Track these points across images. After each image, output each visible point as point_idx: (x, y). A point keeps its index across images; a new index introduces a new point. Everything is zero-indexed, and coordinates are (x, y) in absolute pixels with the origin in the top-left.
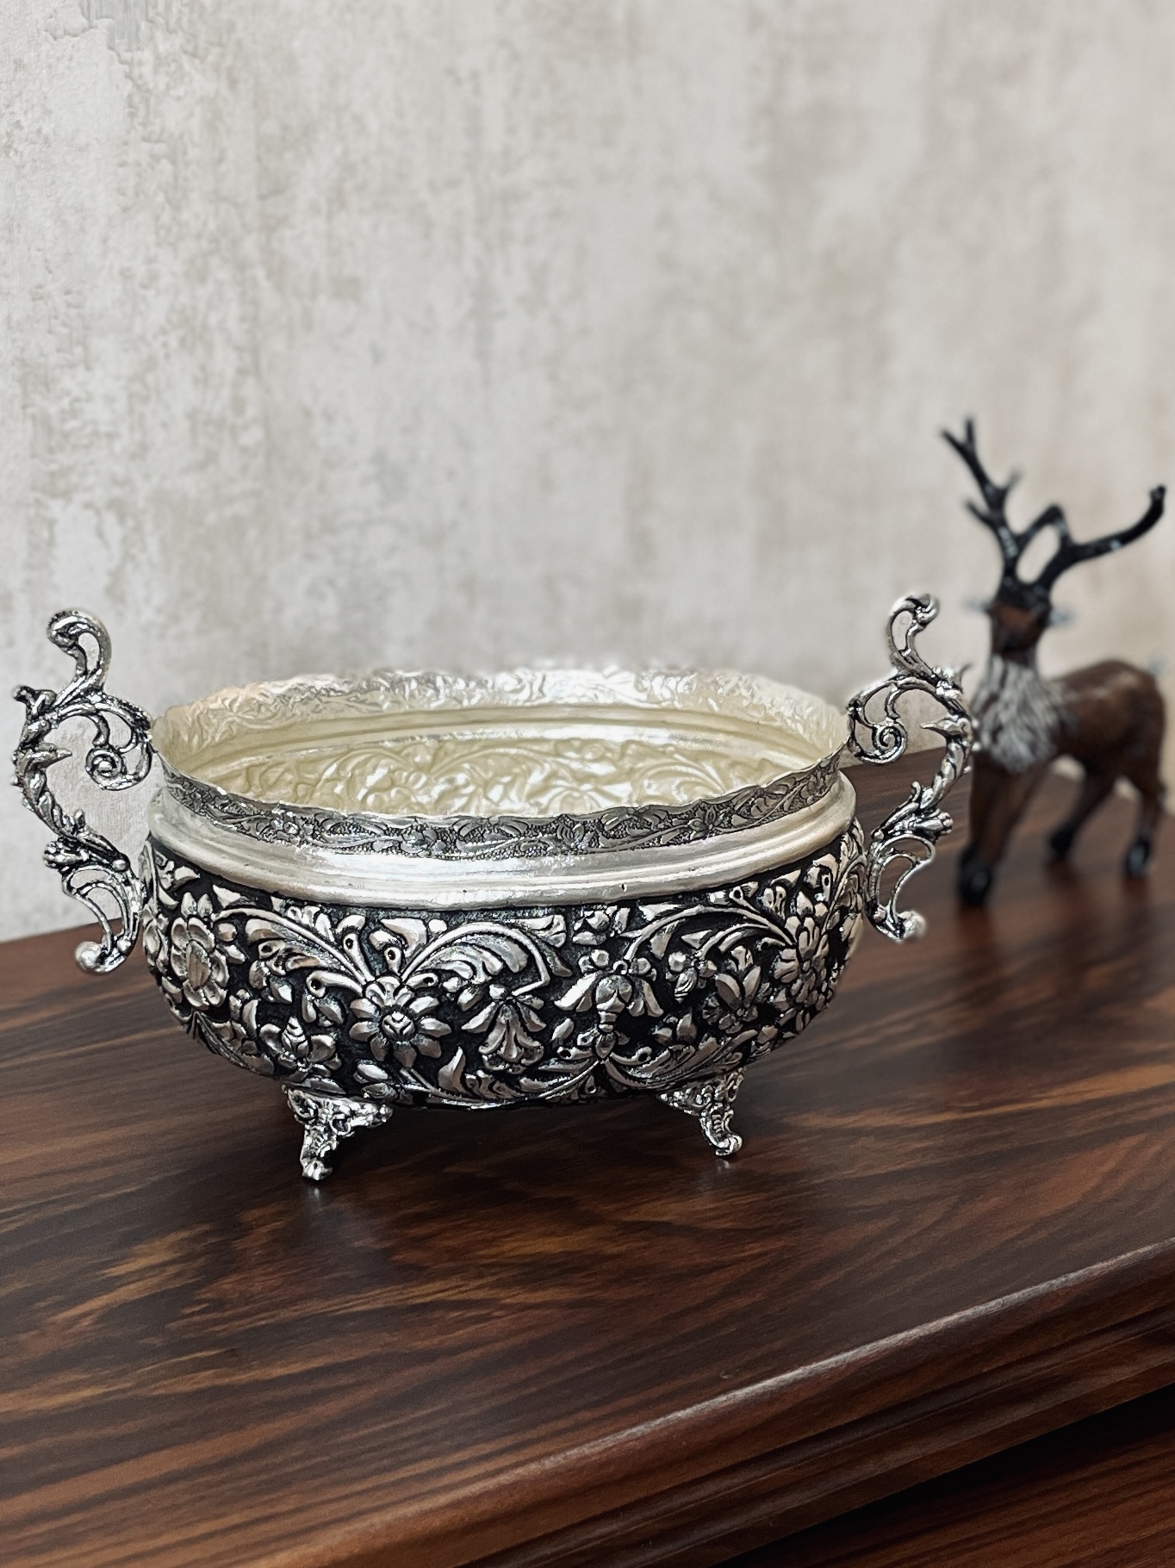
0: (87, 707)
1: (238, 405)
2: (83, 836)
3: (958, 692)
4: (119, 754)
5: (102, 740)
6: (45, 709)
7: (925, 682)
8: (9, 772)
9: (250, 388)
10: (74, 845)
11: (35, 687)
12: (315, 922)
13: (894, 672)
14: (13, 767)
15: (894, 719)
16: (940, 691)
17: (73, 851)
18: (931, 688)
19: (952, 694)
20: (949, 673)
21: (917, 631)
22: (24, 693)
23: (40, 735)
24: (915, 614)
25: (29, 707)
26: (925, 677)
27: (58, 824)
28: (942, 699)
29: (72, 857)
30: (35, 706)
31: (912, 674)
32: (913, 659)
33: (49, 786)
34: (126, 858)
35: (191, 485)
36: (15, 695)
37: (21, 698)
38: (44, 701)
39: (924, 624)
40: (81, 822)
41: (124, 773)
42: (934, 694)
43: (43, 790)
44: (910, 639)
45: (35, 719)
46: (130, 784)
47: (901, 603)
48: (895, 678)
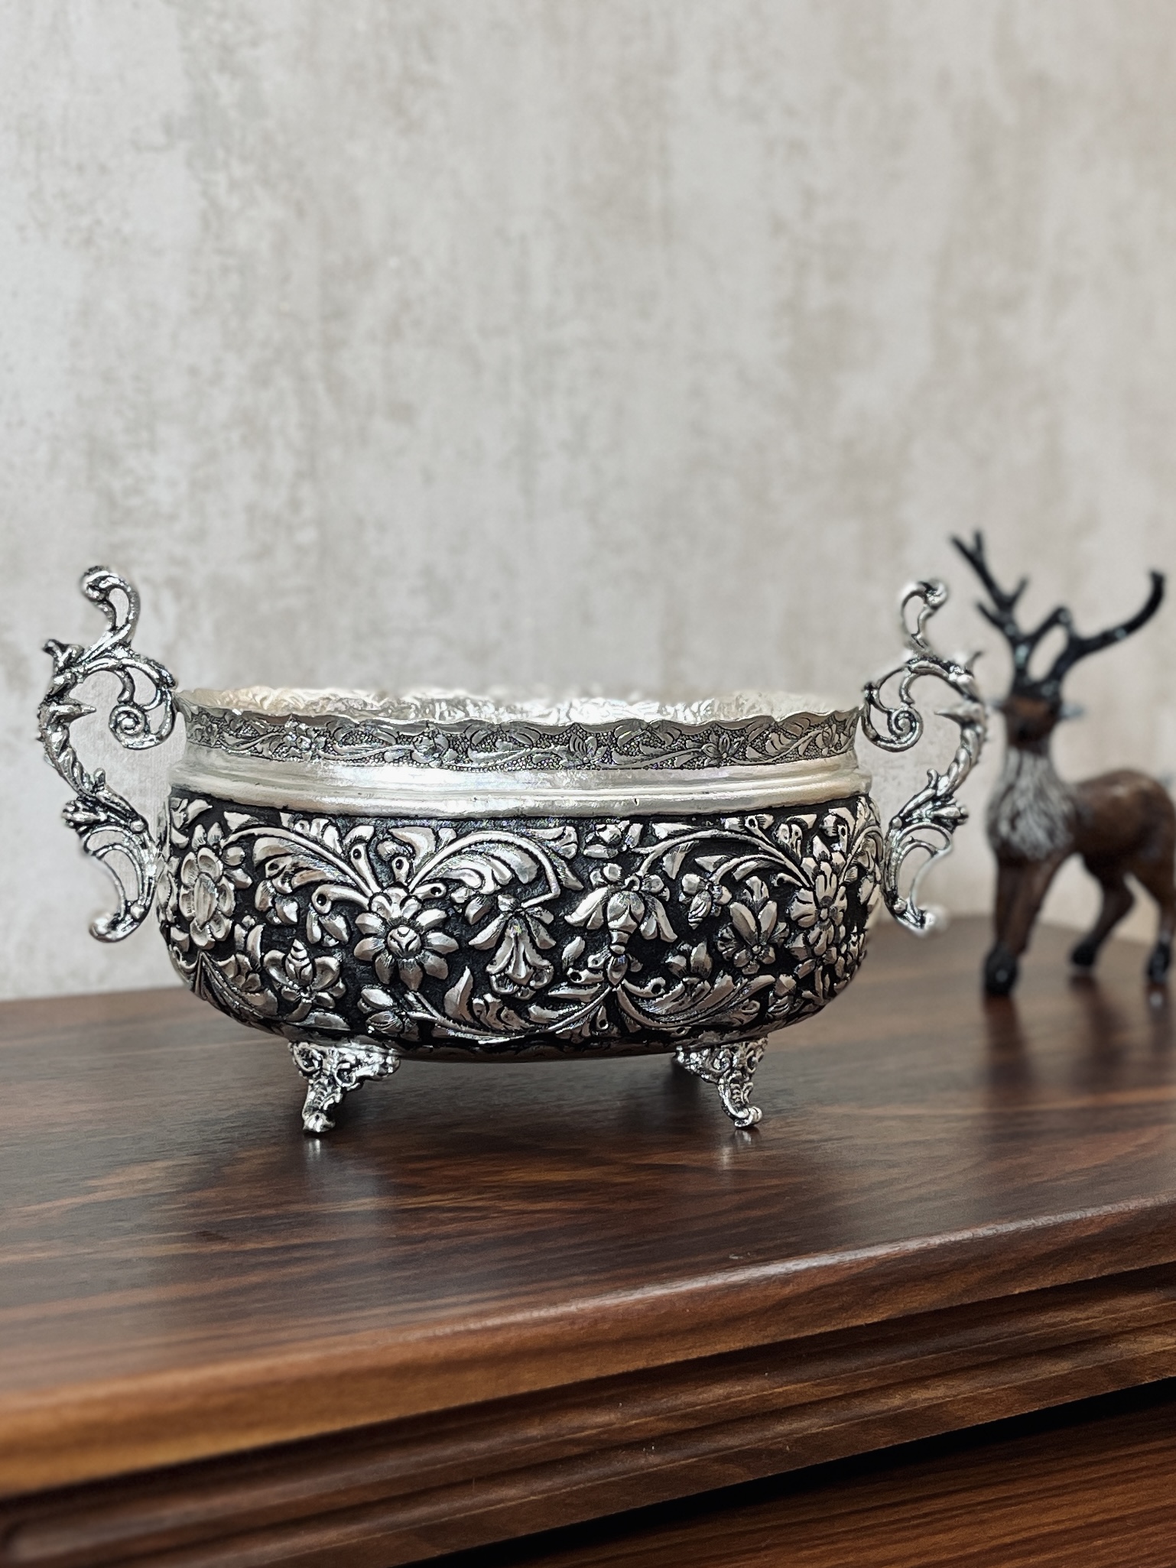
0: (112, 662)
1: (295, 505)
2: (102, 794)
3: (970, 677)
4: (143, 711)
5: (127, 695)
6: (70, 663)
7: (938, 667)
8: (32, 726)
9: (306, 491)
10: (94, 804)
11: (64, 642)
12: (322, 835)
13: (909, 654)
14: (37, 720)
15: (909, 704)
16: (952, 677)
17: (92, 810)
18: (945, 674)
19: (963, 679)
20: (961, 659)
21: (929, 616)
22: (51, 644)
23: (65, 689)
24: (926, 601)
25: (56, 659)
26: (937, 662)
27: (79, 781)
28: (955, 685)
29: (92, 816)
30: (62, 658)
31: (924, 658)
32: (925, 643)
33: (71, 741)
34: (144, 821)
35: (246, 573)
36: (43, 646)
37: (48, 650)
38: (70, 654)
39: (935, 608)
40: (102, 779)
41: (147, 732)
42: (946, 679)
43: (64, 745)
44: (922, 625)
45: (61, 671)
46: (153, 743)
47: (912, 587)
48: (909, 662)
